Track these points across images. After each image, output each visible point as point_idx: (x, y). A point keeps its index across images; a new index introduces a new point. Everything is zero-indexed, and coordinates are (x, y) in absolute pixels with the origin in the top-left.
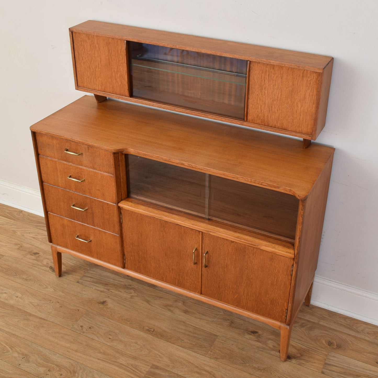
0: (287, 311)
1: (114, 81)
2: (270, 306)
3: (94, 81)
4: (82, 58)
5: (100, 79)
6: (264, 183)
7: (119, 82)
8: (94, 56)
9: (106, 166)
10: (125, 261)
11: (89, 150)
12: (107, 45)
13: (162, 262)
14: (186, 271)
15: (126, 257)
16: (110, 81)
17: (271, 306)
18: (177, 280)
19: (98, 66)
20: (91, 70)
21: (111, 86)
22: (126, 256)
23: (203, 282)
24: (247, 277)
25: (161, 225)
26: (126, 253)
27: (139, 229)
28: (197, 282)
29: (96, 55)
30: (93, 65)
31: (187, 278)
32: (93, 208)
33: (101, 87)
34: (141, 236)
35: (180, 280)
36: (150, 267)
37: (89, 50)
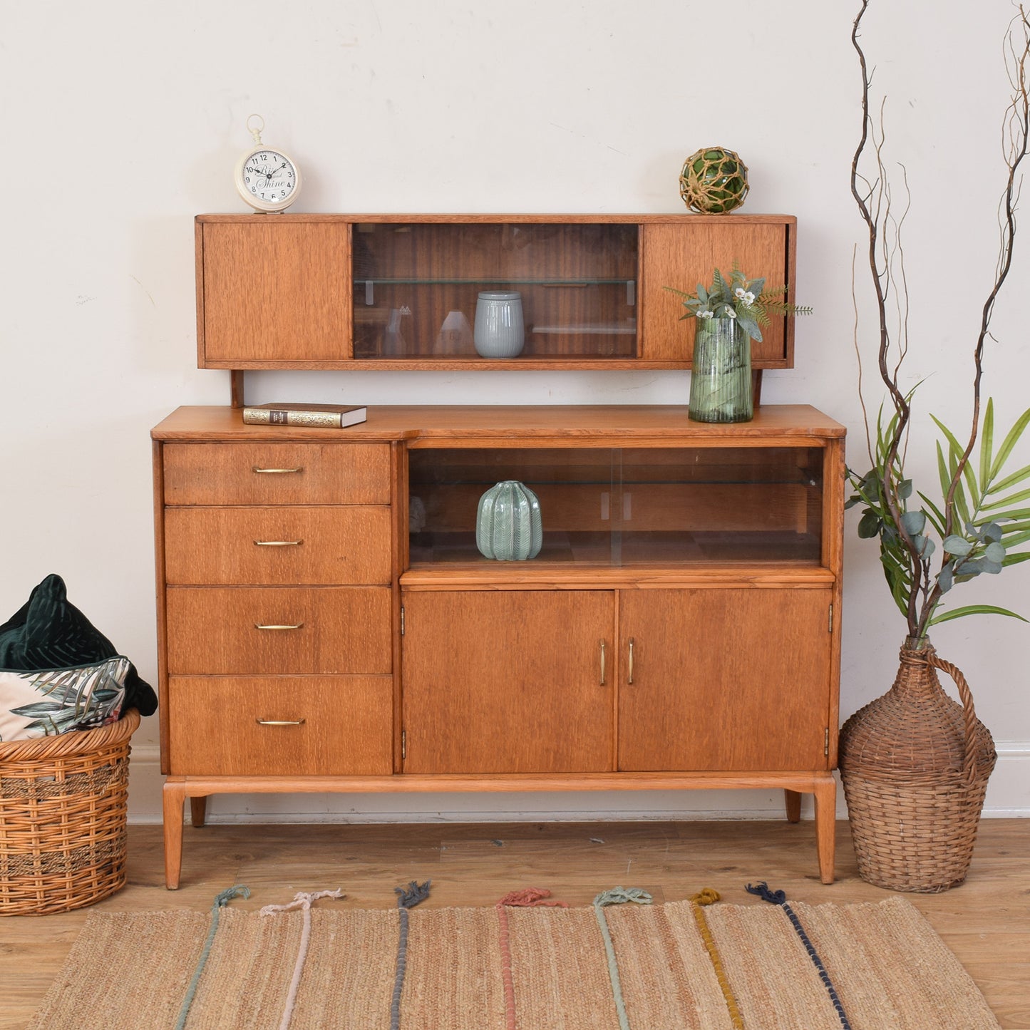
0: (827, 731)
1: (313, 326)
2: (787, 735)
3: (254, 336)
4: (226, 285)
5: (271, 328)
6: (751, 430)
7: (325, 327)
8: (259, 273)
9: (368, 487)
10: (404, 749)
11: (323, 454)
12: (298, 241)
13: (514, 713)
14: (577, 717)
15: (407, 736)
16: (299, 330)
17: (791, 733)
18: (552, 753)
19: (270, 298)
20: (248, 310)
21: (302, 342)
22: (407, 732)
23: (621, 731)
24: (731, 675)
25: (514, 607)
26: (408, 723)
27: (451, 638)
28: (605, 740)
29: (266, 271)
30: (254, 298)
31: (580, 737)
32: (319, 616)
33: (272, 349)
34: (457, 655)
35: (561, 751)
36: (478, 743)
37: (246, 261)
